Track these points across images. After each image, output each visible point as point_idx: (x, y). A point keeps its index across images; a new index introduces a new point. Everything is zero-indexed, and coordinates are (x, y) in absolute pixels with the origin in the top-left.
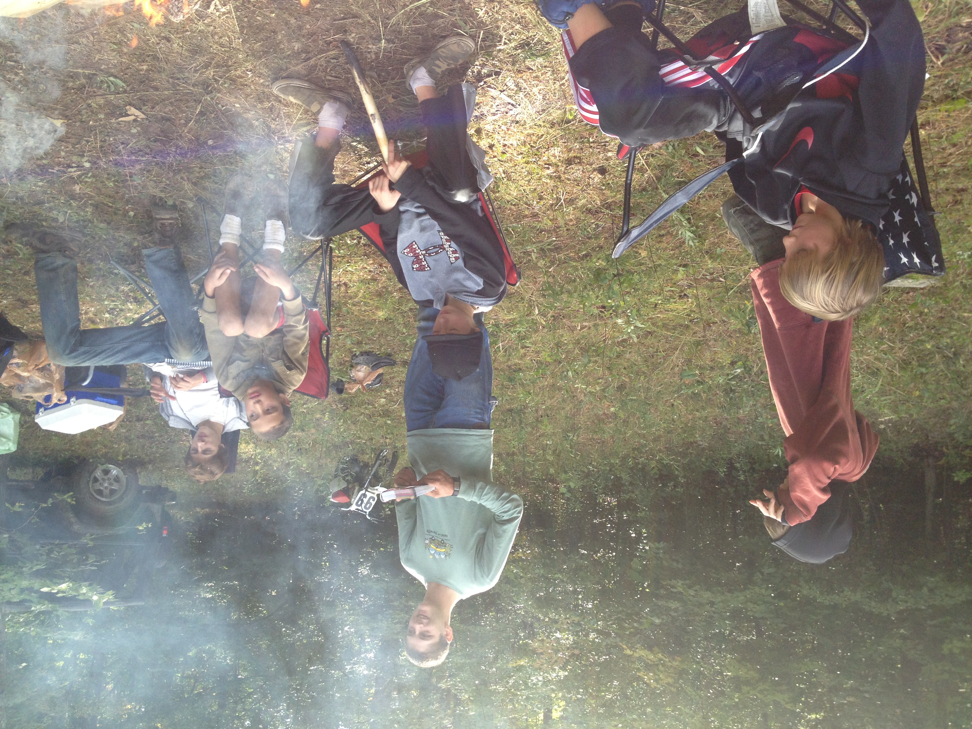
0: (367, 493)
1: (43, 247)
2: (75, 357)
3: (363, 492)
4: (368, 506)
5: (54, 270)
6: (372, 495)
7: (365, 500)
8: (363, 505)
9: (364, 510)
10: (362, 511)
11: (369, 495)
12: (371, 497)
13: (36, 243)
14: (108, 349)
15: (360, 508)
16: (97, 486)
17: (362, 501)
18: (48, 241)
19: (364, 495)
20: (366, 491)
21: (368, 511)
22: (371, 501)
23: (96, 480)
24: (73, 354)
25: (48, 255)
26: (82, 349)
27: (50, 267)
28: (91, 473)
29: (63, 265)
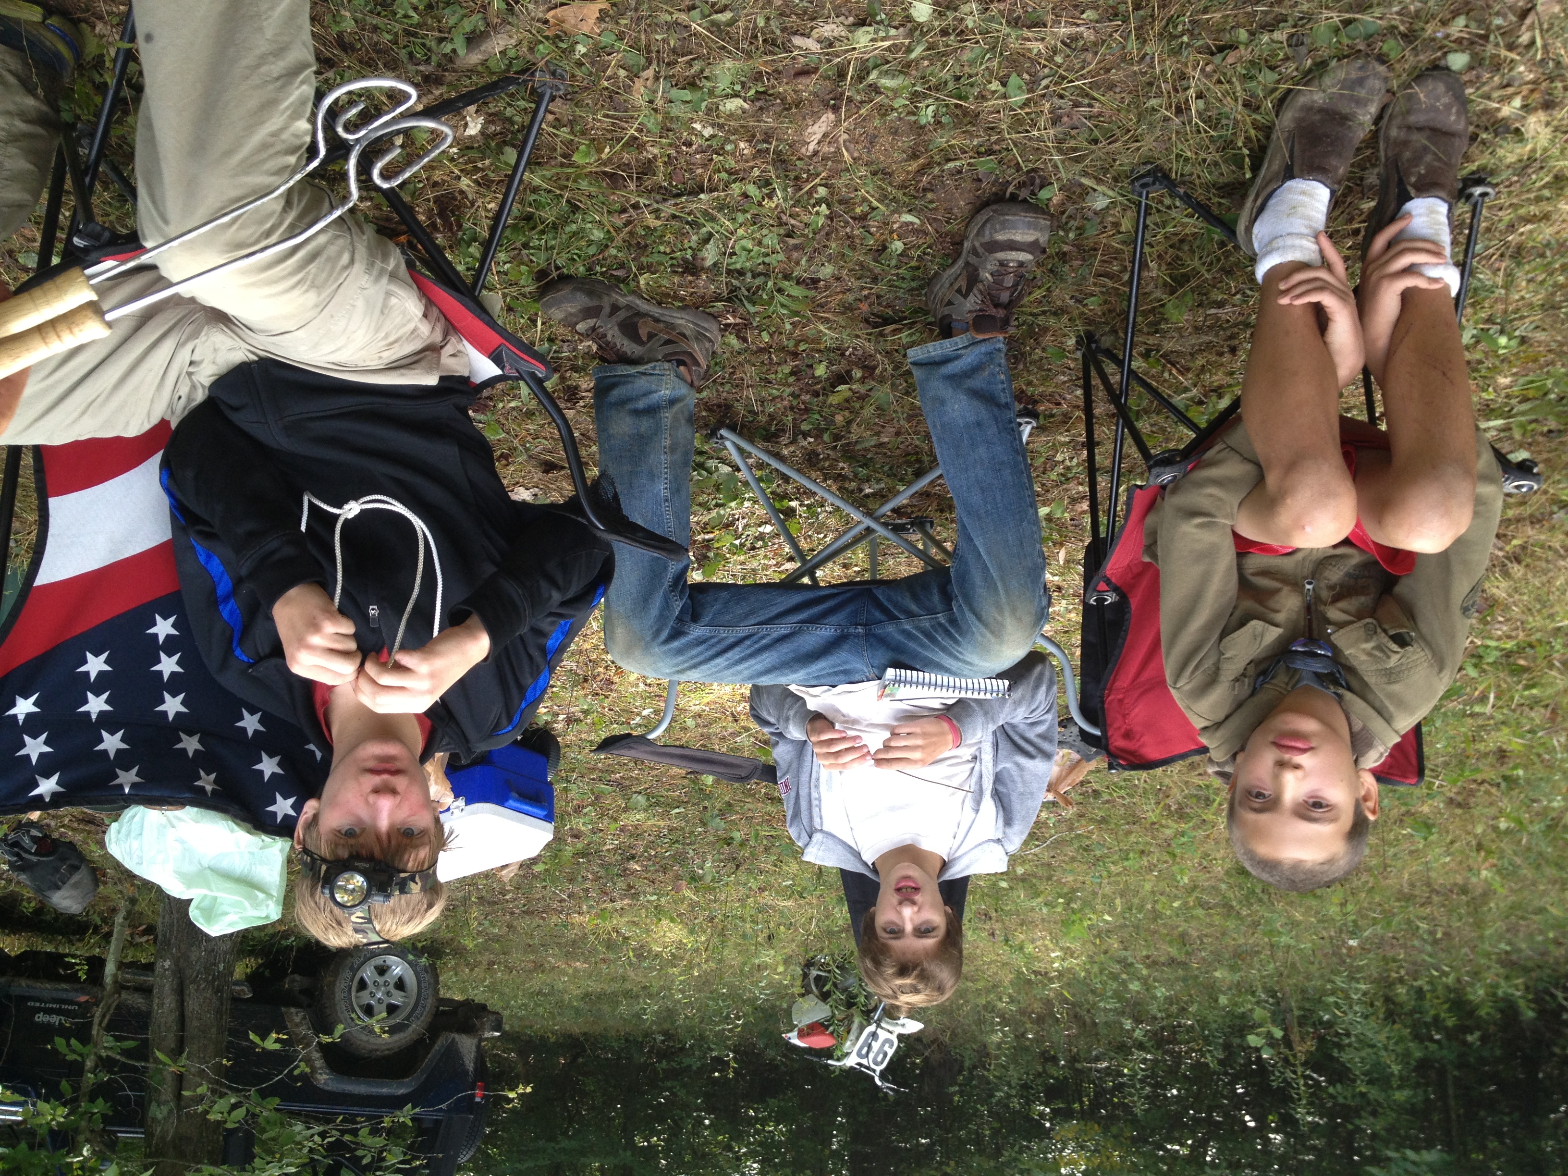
0: (879, 1031)
1: (628, 347)
2: (679, 652)
3: (872, 1028)
4: (879, 1059)
5: (652, 411)
6: (889, 1036)
7: (876, 1046)
8: (871, 1056)
9: (873, 1066)
10: (868, 1068)
11: (882, 1035)
12: (887, 1041)
13: (613, 334)
14: (747, 637)
15: (864, 1062)
16: (365, 998)
17: (870, 1047)
18: (643, 332)
19: (874, 1035)
20: (878, 1026)
21: (878, 1069)
22: (886, 1048)
23: (362, 985)
24: (676, 644)
25: (641, 369)
26: (697, 631)
27: (641, 404)
28: (355, 970)
29: (672, 402)
